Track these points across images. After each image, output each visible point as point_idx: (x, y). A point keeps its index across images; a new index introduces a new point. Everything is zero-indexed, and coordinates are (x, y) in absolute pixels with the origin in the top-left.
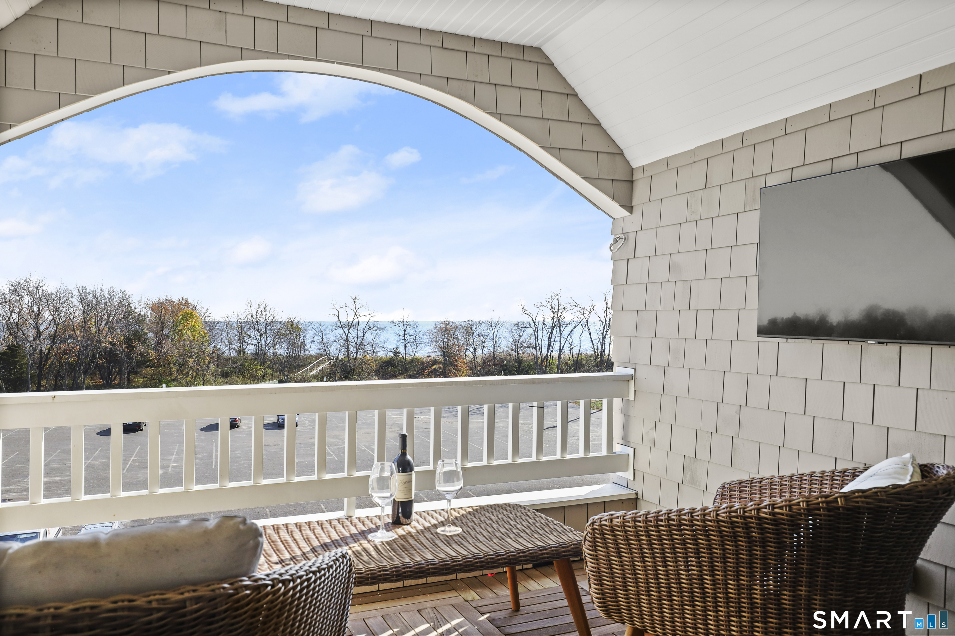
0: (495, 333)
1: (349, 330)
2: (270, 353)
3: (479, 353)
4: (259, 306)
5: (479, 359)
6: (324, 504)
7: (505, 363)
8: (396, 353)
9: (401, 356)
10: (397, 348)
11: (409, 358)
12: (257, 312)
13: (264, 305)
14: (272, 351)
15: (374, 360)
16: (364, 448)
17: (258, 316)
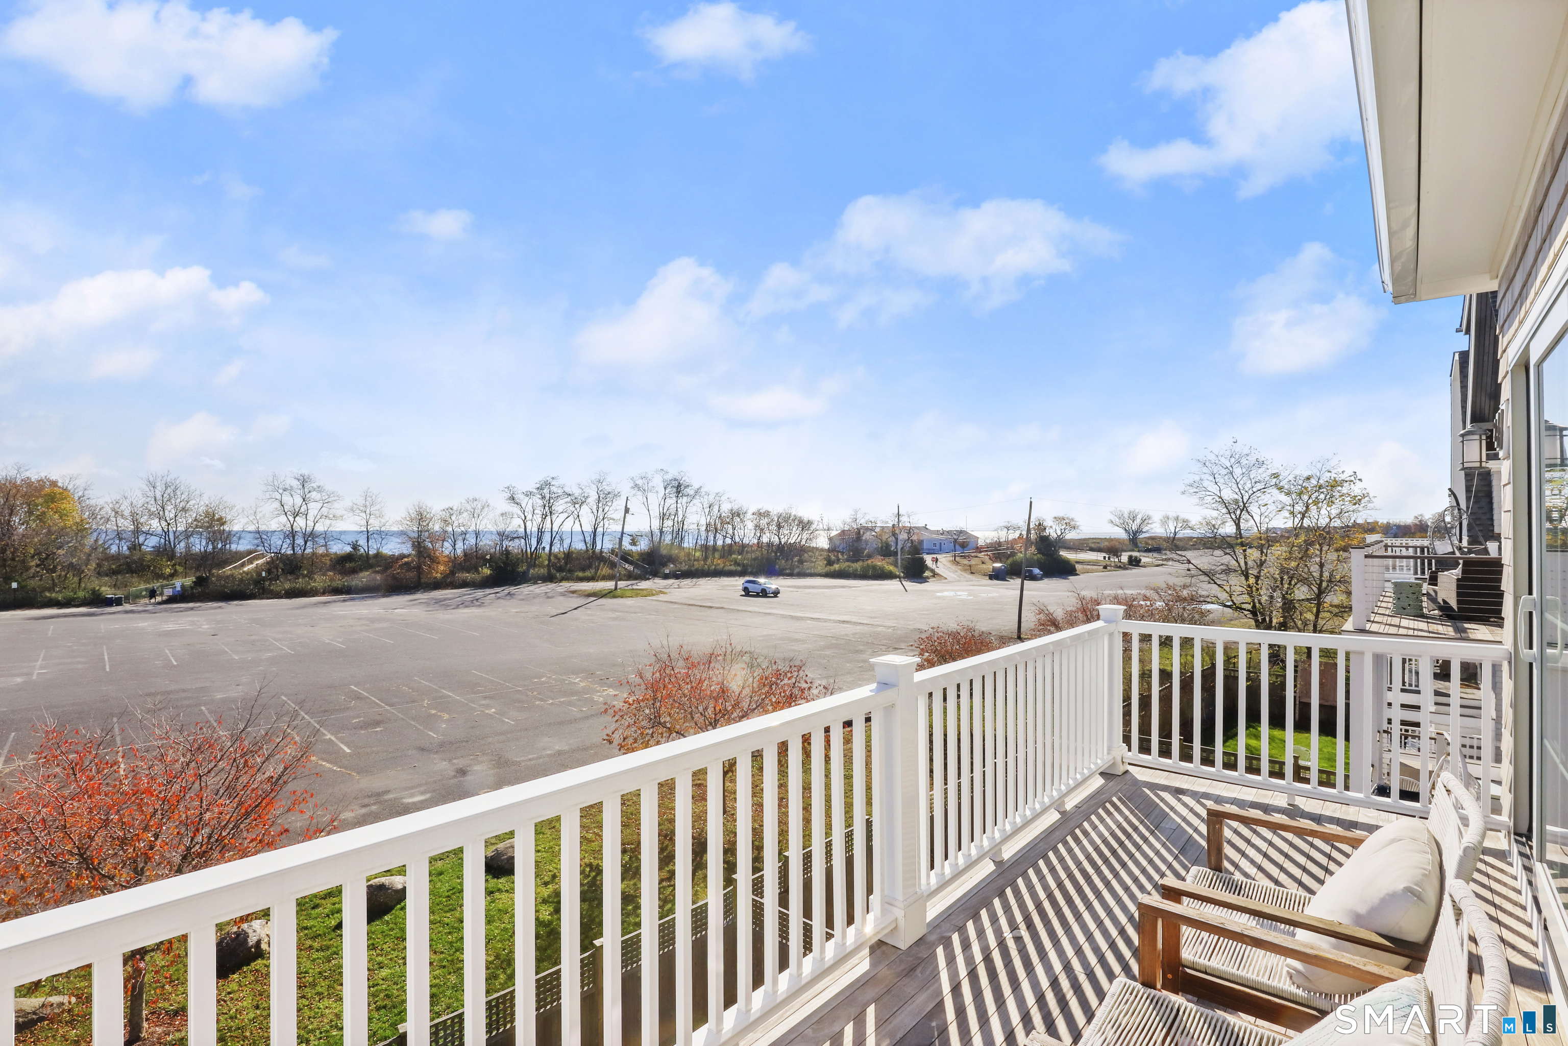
0: (478, 524)
1: (295, 518)
2: (181, 547)
3: (460, 546)
4: (166, 488)
5: (459, 552)
6: (285, 696)
7: (488, 557)
8: (355, 547)
9: (362, 550)
10: (357, 541)
11: (372, 552)
12: (163, 496)
13: (173, 487)
14: (183, 544)
15: (327, 554)
16: (327, 641)
17: (165, 500)
